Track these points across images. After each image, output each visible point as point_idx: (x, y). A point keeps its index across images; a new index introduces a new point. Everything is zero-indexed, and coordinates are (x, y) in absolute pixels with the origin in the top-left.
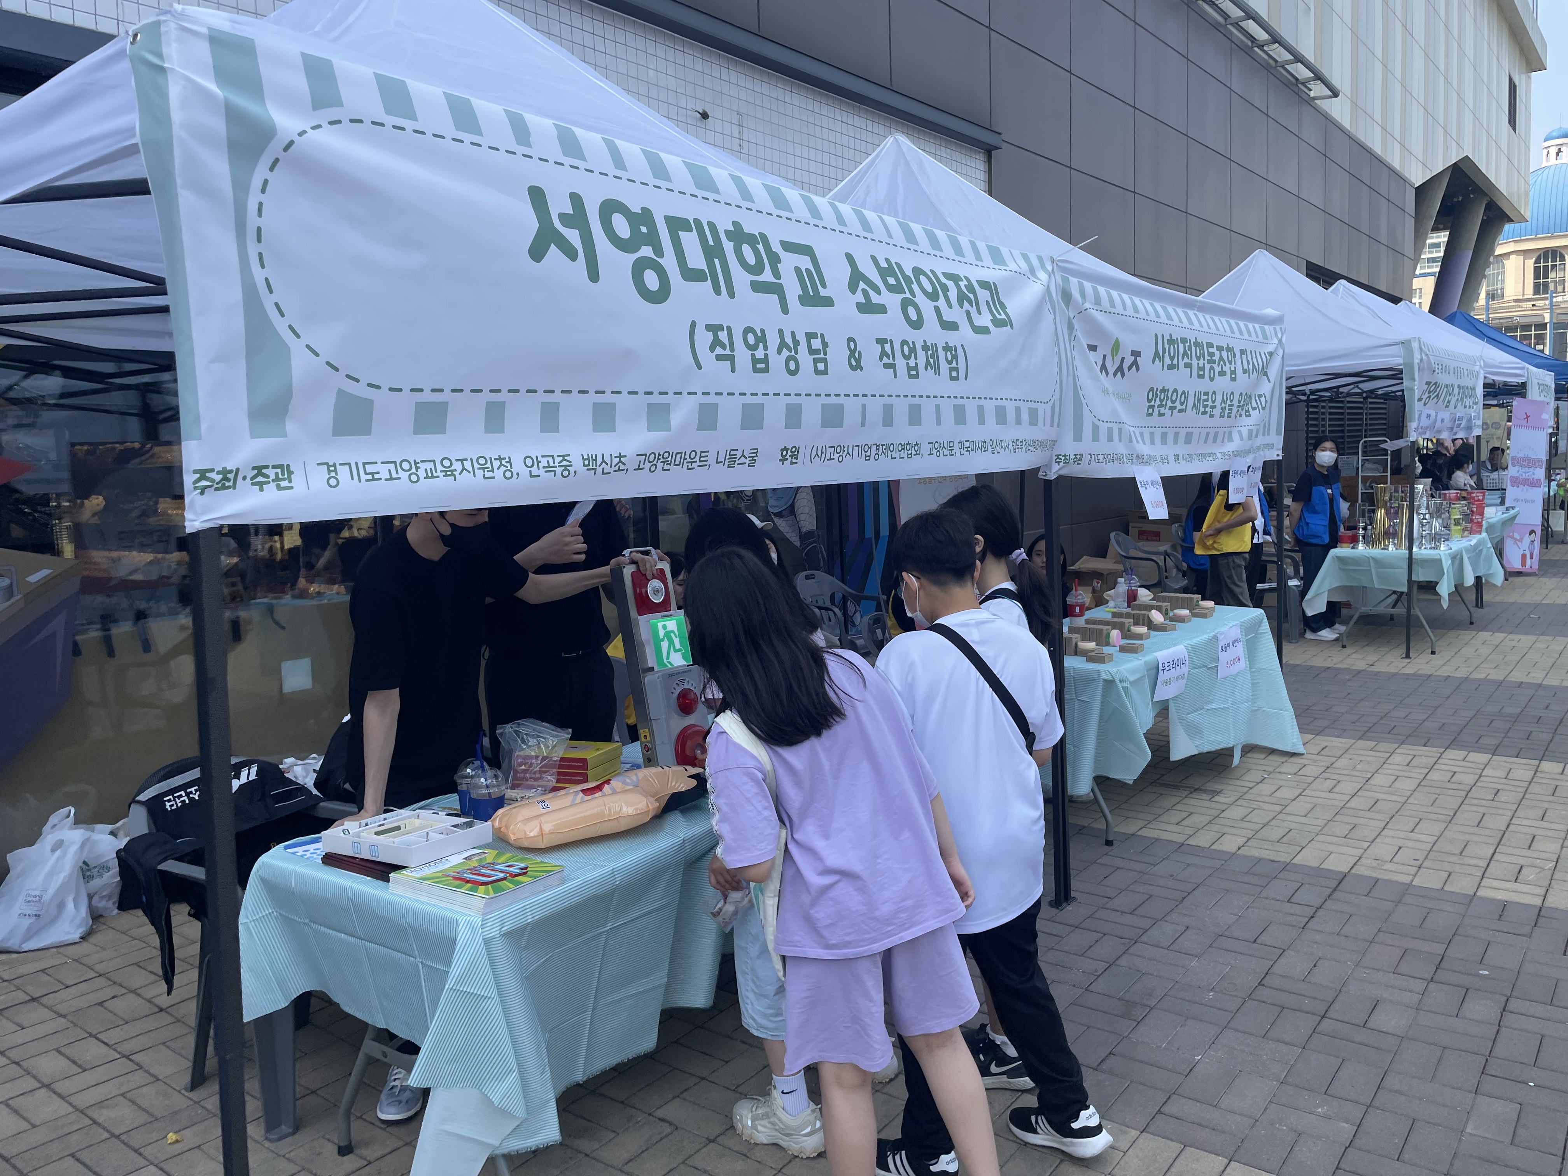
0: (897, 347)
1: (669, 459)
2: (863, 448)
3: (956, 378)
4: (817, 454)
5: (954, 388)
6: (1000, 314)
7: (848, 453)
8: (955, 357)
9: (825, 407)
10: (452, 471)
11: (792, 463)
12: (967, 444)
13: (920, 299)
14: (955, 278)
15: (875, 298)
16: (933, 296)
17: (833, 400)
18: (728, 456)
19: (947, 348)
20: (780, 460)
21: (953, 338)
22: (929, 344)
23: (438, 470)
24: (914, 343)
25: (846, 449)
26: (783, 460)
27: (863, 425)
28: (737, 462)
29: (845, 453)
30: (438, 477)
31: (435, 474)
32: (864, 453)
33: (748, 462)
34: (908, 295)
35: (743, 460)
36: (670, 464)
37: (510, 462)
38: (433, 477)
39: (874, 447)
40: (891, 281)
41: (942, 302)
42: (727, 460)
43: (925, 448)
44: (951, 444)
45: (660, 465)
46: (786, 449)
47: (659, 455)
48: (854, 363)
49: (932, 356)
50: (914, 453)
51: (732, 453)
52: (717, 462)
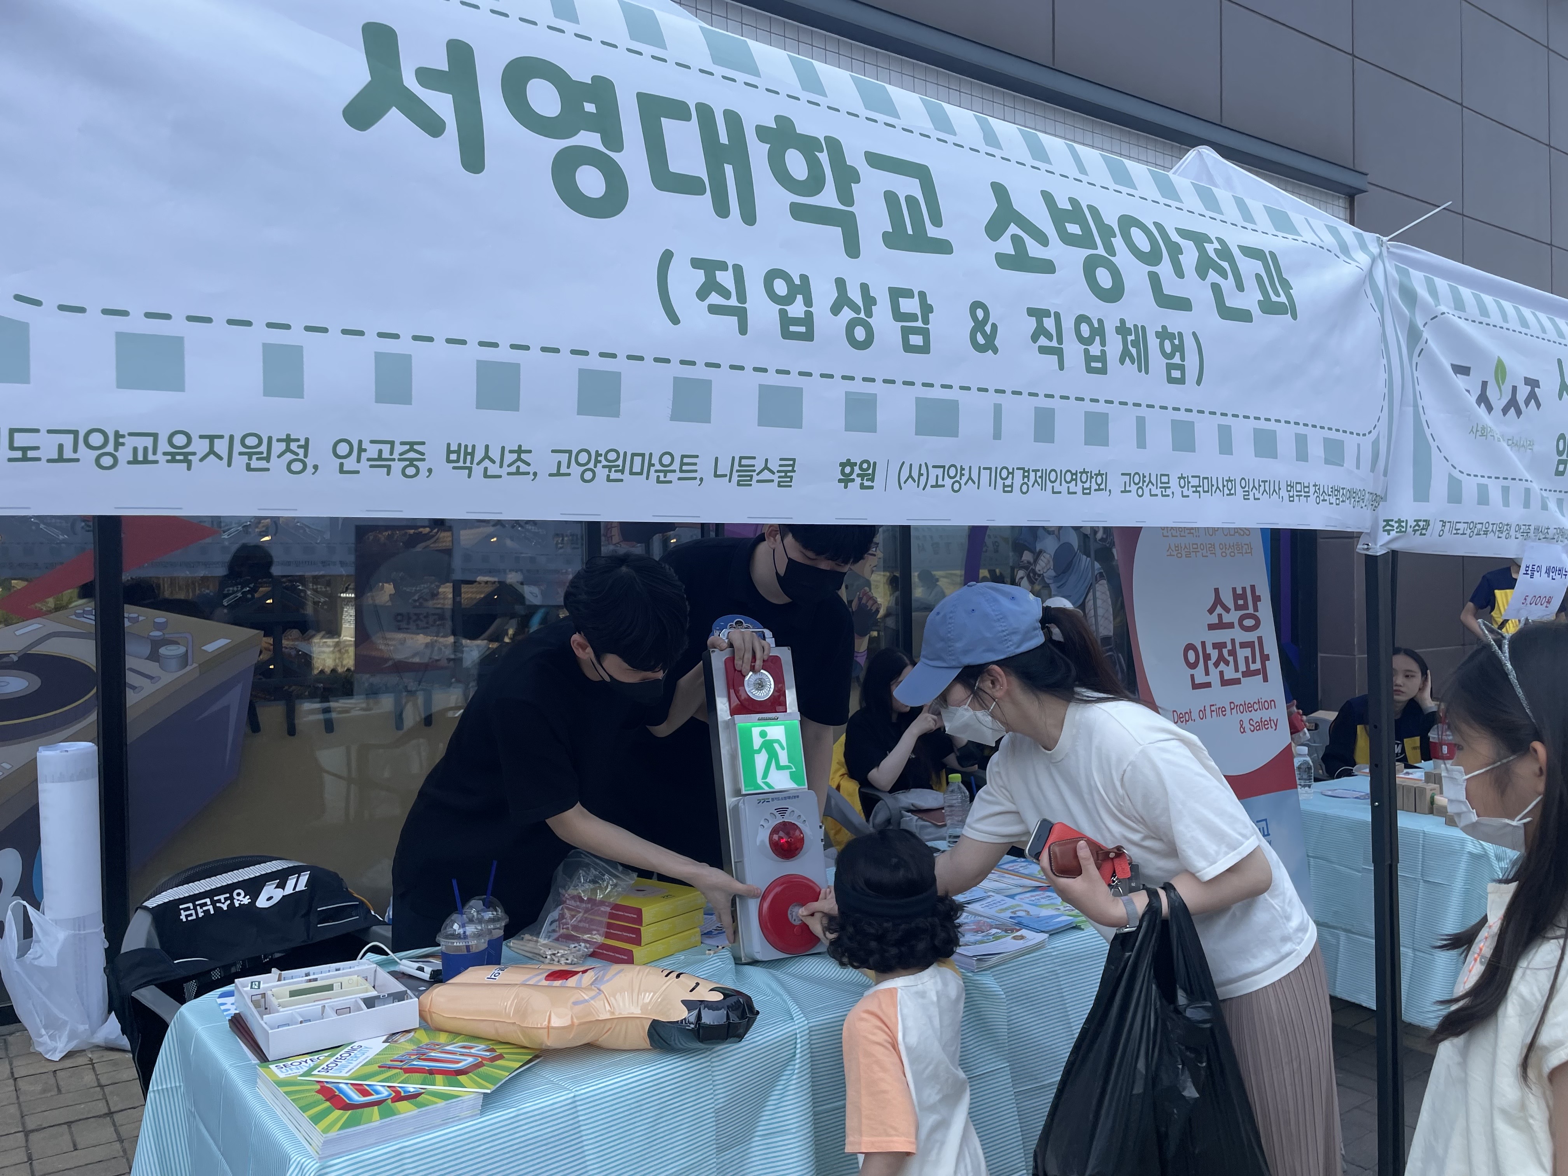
0: (1068, 324)
1: (620, 462)
2: (998, 472)
3: (1181, 381)
4: (910, 476)
5: (1173, 394)
6: (1278, 295)
7: (970, 478)
8: (1179, 348)
9: (920, 402)
10: (186, 455)
11: (862, 487)
12: (1194, 482)
13: (1123, 258)
14: (1199, 239)
15: (1034, 249)
16: (1151, 258)
17: (937, 393)
18: (736, 467)
19: (1163, 334)
20: (840, 481)
21: (1176, 321)
22: (1129, 325)
23: (160, 451)
24: (1100, 321)
25: (966, 472)
26: (846, 480)
27: (997, 435)
28: (755, 478)
29: (965, 479)
30: (156, 462)
31: (151, 457)
32: (1000, 482)
33: (777, 480)
34: (1101, 251)
35: (766, 475)
36: (622, 471)
37: (306, 447)
38: (146, 461)
39: (1019, 474)
40: (1074, 229)
41: (1165, 269)
42: (735, 474)
43: (1115, 482)
44: (1165, 479)
45: (602, 473)
46: (849, 463)
47: (598, 454)
48: (981, 340)
49: (1135, 344)
50: (1095, 487)
51: (744, 462)
52: (716, 475)
